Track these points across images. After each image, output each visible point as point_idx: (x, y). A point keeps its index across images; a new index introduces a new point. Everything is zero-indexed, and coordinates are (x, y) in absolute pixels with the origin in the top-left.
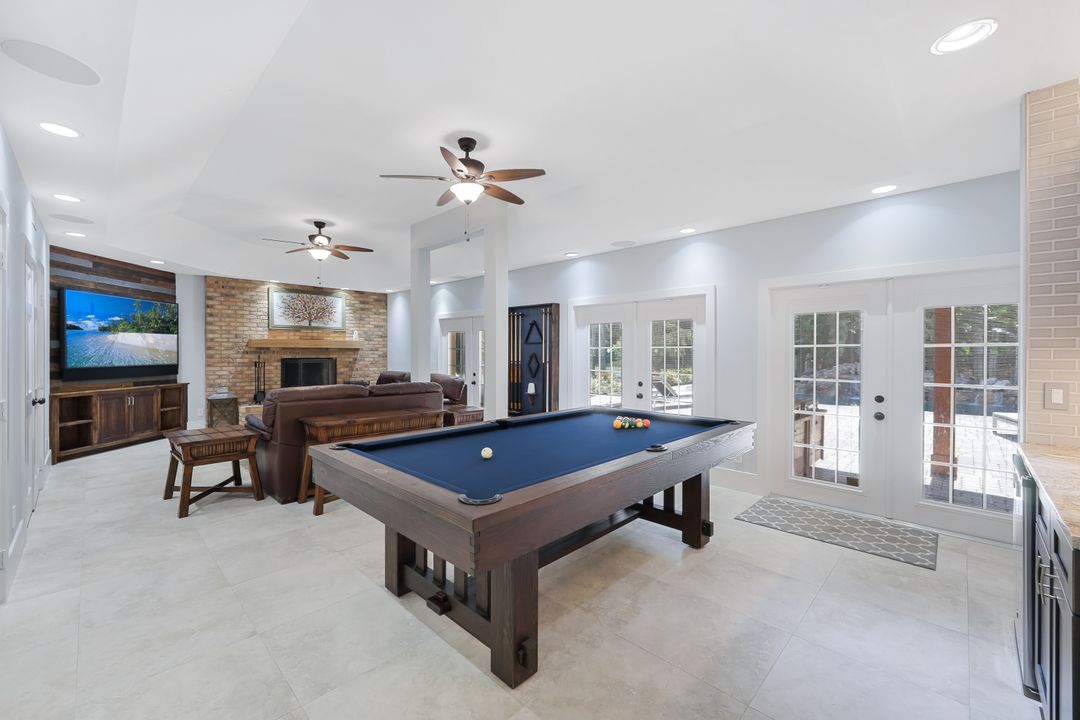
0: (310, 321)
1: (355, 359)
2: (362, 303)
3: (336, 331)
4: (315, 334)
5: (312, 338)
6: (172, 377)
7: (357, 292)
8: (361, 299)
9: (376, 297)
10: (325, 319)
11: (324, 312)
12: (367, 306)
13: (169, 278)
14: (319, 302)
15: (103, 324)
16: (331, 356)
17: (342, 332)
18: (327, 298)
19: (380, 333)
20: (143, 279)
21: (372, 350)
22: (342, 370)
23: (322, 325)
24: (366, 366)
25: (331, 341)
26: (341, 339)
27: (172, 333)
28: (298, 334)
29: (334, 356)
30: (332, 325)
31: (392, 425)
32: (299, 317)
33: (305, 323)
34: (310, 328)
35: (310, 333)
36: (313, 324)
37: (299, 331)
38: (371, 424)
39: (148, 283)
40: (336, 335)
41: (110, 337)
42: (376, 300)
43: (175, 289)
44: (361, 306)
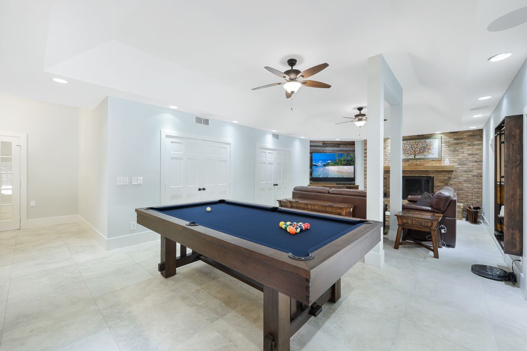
0: (415, 155)
1: (450, 178)
2: (455, 139)
3: (433, 160)
4: (418, 162)
5: (417, 165)
6: (353, 182)
7: (451, 133)
8: (455, 137)
9: (469, 134)
10: (425, 153)
11: (425, 149)
12: (461, 141)
13: (352, 144)
14: (421, 144)
15: (324, 163)
16: (430, 176)
17: (440, 160)
18: (427, 140)
19: (474, 159)
20: (341, 146)
21: (465, 172)
22: (438, 184)
23: (423, 157)
24: (460, 183)
25: (429, 165)
26: (438, 165)
27: (351, 165)
28: (407, 163)
29: (432, 176)
30: (430, 156)
31: (316, 207)
32: (408, 153)
33: (412, 156)
34: (415, 159)
35: (415, 162)
36: (417, 157)
37: (408, 161)
38: (307, 204)
39: (342, 147)
40: (434, 162)
41: (327, 168)
42: (470, 136)
43: (354, 148)
44: (456, 141)
